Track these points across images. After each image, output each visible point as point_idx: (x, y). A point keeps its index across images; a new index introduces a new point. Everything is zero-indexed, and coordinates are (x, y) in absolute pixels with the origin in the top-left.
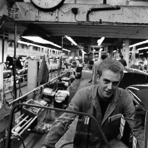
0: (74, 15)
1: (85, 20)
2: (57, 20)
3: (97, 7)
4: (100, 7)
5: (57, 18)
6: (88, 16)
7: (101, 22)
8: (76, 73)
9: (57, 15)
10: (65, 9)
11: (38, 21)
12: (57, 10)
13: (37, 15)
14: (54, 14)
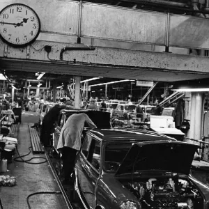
0: (47, 53)
1: (58, 59)
2: (28, 57)
3: (71, 46)
4: (74, 46)
5: (28, 55)
6: (61, 55)
7: (75, 62)
8: (15, 117)
9: (28, 52)
10: (37, 46)
11: (6, 57)
12: (28, 47)
13: (6, 50)
14: (25, 50)
